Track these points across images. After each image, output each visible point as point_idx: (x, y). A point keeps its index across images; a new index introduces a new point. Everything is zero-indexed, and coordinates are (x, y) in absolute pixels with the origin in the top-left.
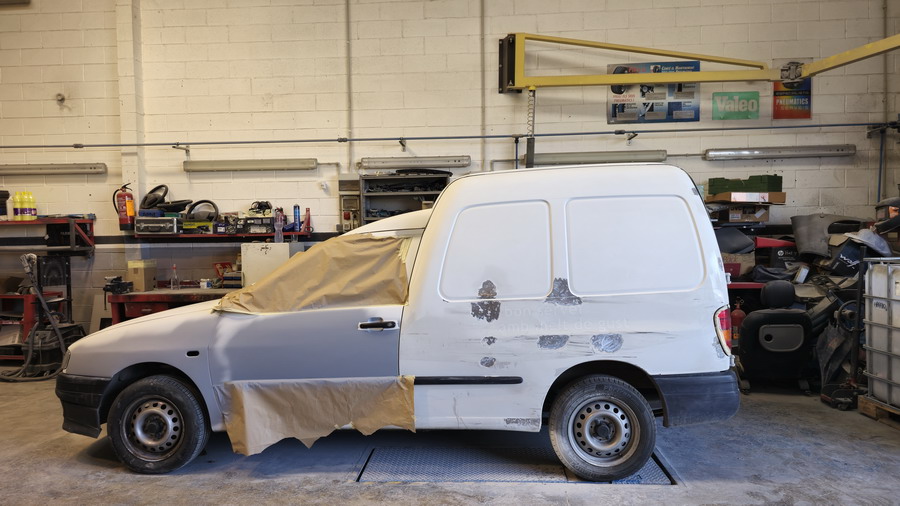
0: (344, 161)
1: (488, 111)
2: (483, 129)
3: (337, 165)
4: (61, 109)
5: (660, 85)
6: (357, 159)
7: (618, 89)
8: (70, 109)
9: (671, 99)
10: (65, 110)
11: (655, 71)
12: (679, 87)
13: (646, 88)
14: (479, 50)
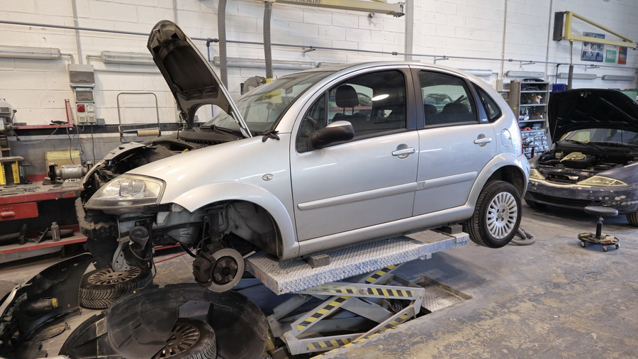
0: (499, 71)
1: (550, 49)
2: (547, 59)
3: (497, 74)
4: (370, 24)
5: (595, 44)
6: (505, 71)
7: (586, 44)
8: (375, 25)
9: (597, 51)
10: (372, 25)
11: (595, 37)
12: (600, 46)
13: (593, 44)
14: (548, 17)
